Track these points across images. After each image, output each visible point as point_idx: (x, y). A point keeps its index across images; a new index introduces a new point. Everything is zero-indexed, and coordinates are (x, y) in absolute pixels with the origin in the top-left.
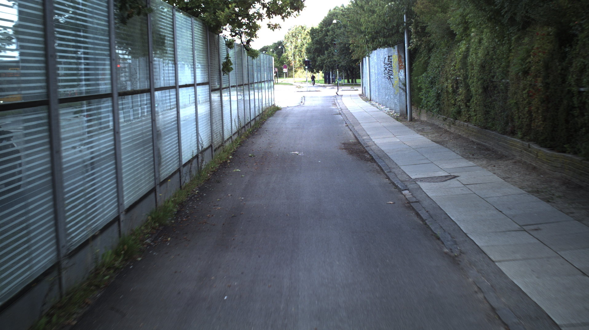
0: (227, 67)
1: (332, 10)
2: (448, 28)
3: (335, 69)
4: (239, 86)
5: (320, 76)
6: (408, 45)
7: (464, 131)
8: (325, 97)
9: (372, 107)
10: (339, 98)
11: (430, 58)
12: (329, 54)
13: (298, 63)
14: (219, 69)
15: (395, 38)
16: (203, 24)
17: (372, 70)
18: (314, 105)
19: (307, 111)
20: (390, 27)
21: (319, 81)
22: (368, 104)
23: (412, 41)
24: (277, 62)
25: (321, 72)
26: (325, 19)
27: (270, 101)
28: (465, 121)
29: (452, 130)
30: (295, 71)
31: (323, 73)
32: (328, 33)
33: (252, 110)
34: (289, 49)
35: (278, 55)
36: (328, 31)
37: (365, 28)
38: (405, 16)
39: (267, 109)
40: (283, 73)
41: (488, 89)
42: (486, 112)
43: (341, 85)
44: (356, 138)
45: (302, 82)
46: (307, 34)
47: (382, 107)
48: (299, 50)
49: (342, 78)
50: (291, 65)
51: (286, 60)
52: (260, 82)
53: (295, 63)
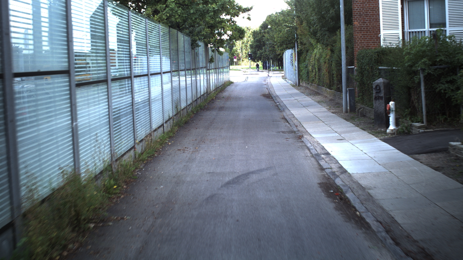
0: (211, 61)
3: (270, 59)
4: (215, 69)
6: (297, 49)
7: (314, 88)
8: (260, 77)
9: (284, 81)
10: (269, 78)
11: (307, 55)
12: (265, 49)
13: (244, 54)
14: (209, 61)
15: (292, 45)
17: (286, 61)
19: (248, 84)
20: (289, 40)
23: (299, 47)
24: (229, 55)
26: (264, 23)
27: (228, 79)
28: (315, 84)
29: (311, 88)
30: (243, 61)
31: (261, 62)
32: (265, 35)
33: (220, 83)
34: (238, 44)
35: (230, 49)
36: (265, 33)
37: (277, 40)
38: (295, 34)
39: (226, 82)
40: (234, 62)
41: (319, 69)
42: (319, 79)
43: (274, 70)
44: (269, 92)
45: (247, 69)
46: (251, 34)
47: (290, 81)
48: (245, 45)
49: (275, 66)
50: (239, 56)
51: (236, 52)
52: (223, 68)
53: (242, 54)
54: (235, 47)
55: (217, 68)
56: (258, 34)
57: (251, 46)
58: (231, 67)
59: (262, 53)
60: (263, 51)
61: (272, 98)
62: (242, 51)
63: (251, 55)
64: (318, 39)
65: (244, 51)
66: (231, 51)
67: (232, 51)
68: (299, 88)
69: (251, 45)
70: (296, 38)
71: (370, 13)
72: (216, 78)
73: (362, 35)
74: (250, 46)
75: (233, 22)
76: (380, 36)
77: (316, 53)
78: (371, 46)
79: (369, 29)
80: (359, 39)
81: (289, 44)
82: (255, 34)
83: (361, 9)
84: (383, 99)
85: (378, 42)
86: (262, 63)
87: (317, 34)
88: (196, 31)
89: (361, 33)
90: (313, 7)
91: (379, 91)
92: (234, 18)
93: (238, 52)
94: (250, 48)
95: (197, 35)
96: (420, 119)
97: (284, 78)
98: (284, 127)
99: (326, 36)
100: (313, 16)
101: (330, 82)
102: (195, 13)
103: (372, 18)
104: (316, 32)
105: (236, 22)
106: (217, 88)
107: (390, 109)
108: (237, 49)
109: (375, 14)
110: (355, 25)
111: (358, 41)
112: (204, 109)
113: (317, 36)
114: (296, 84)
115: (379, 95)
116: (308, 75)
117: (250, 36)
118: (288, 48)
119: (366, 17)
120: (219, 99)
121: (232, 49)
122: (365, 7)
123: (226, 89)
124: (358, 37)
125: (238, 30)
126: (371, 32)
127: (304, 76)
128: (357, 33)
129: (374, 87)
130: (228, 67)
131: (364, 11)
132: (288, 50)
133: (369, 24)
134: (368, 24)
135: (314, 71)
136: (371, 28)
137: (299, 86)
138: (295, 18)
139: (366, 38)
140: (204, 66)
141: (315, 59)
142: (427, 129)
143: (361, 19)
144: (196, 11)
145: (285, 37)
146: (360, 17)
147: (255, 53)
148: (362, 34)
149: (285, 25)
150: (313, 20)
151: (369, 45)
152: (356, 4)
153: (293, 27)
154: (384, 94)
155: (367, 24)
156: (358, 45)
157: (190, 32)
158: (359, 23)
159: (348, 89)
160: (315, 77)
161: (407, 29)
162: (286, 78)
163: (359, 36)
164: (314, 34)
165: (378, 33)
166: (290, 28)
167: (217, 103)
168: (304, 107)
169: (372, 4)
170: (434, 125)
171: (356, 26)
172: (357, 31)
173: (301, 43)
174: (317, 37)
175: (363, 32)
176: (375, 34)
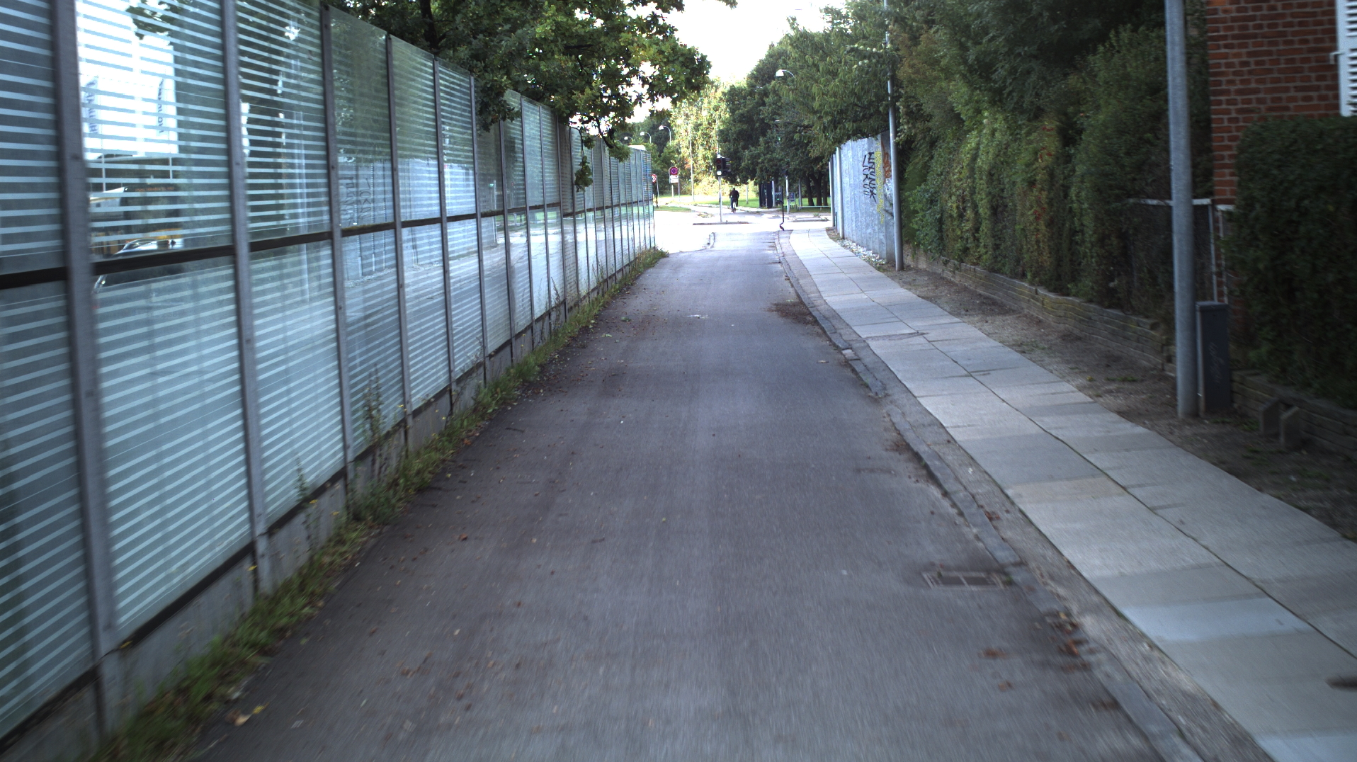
0: (582, 179)
1: (776, 45)
2: (952, 110)
3: (782, 176)
4: (598, 209)
5: (748, 191)
6: (896, 136)
7: (971, 279)
8: (756, 234)
9: (843, 250)
10: (783, 235)
11: (932, 157)
12: (768, 143)
13: (701, 162)
14: (572, 181)
15: (873, 122)
16: (552, 112)
17: (846, 180)
18: (732, 249)
19: (718, 259)
20: (866, 103)
21: (747, 203)
22: (836, 246)
23: (901, 127)
24: (656, 162)
25: (751, 183)
26: (761, 66)
27: (648, 242)
28: (974, 264)
29: (957, 280)
30: (696, 181)
31: (755, 184)
32: (766, 100)
33: (619, 257)
34: (682, 131)
35: (657, 145)
36: (765, 94)
37: (820, 105)
38: (889, 82)
39: (642, 253)
40: (670, 185)
41: (997, 210)
42: (996, 247)
43: (795, 210)
44: (798, 296)
45: (711, 205)
46: (721, 99)
47: (861, 250)
48: (704, 134)
49: (797, 197)
50: (687, 167)
51: (676, 156)
52: (631, 204)
53: (696, 161)
54: (673, 138)
55: (607, 207)
56: (745, 98)
57: (724, 136)
58: (662, 200)
59: (758, 156)
60: (761, 148)
61: (816, 322)
62: (693, 152)
63: (723, 161)
64: (999, 92)
65: (701, 152)
66: (662, 152)
67: (665, 150)
68: (907, 276)
69: (721, 133)
70: (892, 98)
72: (601, 236)
73: (1250, 54)
74: (719, 136)
75: (663, 29)
76: (1336, 57)
77: (977, 149)
78: (1291, 105)
79: (1280, 29)
80: (1235, 73)
81: (864, 117)
82: (734, 97)
85: (1327, 88)
86: (757, 187)
87: (996, 70)
88: (500, 49)
89: (1247, 47)
92: (665, 15)
93: (681, 155)
94: (719, 142)
95: (503, 67)
97: (835, 235)
99: (1033, 77)
104: (992, 64)
105: (673, 30)
106: (605, 282)
108: (678, 144)
110: (1216, 12)
111: (1231, 82)
112: (540, 386)
113: (994, 77)
114: (891, 262)
116: (941, 231)
117: (719, 106)
118: (858, 134)
120: (609, 329)
121: (665, 145)
123: (640, 283)
124: (1229, 65)
125: (681, 59)
126: (1291, 42)
128: (1226, 46)
130: (647, 200)
132: (850, 143)
133: (1283, 8)
134: (1280, 4)
135: (970, 214)
136: (1291, 25)
137: (901, 268)
138: (887, 22)
139: (1270, 71)
140: (549, 200)
141: (972, 170)
145: (853, 93)
147: (734, 155)
148: (1251, 49)
149: (853, 50)
150: (979, 15)
151: (1284, 104)
153: (880, 56)
155: (1273, 8)
156: (1228, 102)
157: (476, 56)
158: (1236, 2)
159: (1197, 306)
160: (976, 239)
162: (843, 238)
163: (1236, 60)
164: (981, 71)
165: (1327, 45)
166: (869, 58)
167: (600, 348)
168: (970, 375)
171: (1221, 15)
172: (1224, 37)
173: (911, 114)
174: (995, 82)
175: (1255, 45)
176: (1311, 50)
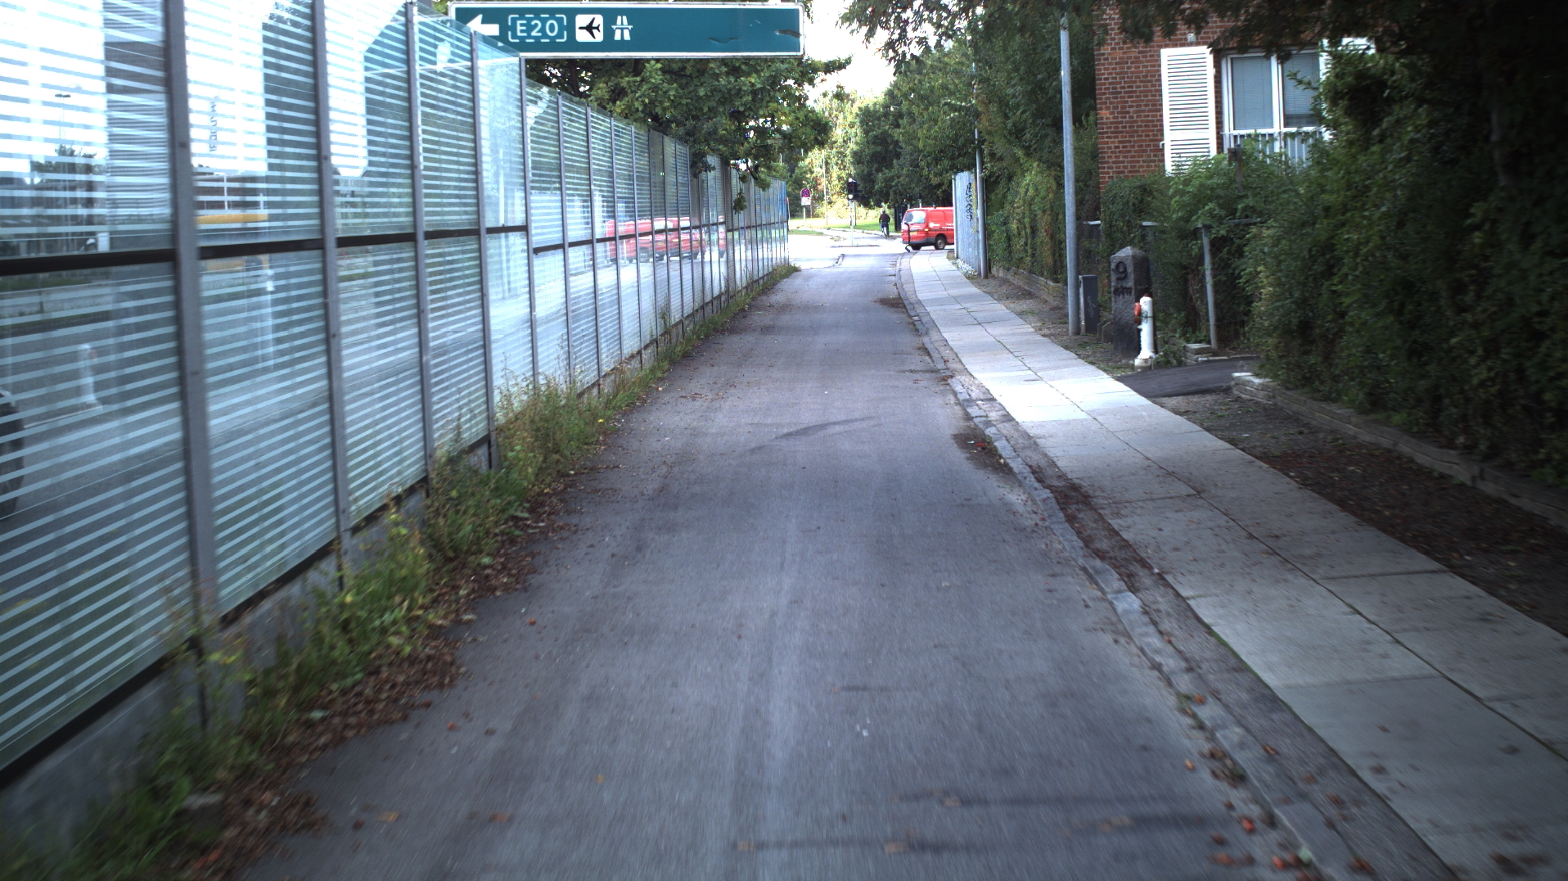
0: (738, 205)
4: (747, 229)
8: (882, 255)
9: (953, 266)
13: (835, 183)
14: (733, 205)
15: (969, 160)
20: (959, 145)
22: (948, 264)
23: (985, 165)
27: (783, 259)
28: (1023, 269)
30: (829, 203)
33: (761, 268)
39: (778, 267)
40: (802, 207)
44: (899, 294)
45: (845, 229)
46: (857, 115)
47: (965, 266)
50: (820, 188)
53: (830, 182)
54: (806, 157)
55: (753, 227)
56: (879, 119)
57: (858, 157)
58: (793, 223)
59: (892, 178)
60: (895, 171)
61: (904, 306)
62: (827, 172)
63: (855, 184)
64: (1029, 147)
65: (835, 172)
66: (792, 171)
68: (986, 282)
69: (855, 154)
70: (979, 141)
71: (1139, 87)
72: (749, 254)
73: (1120, 142)
74: (853, 157)
75: (798, 98)
76: (1163, 145)
78: (1141, 170)
79: (1135, 128)
80: (1112, 152)
81: (960, 155)
82: (868, 117)
83: (1116, 78)
84: (1133, 293)
85: (1159, 161)
87: (1025, 134)
88: (703, 129)
89: (1116, 137)
90: (1014, 62)
91: (1123, 275)
93: (814, 175)
94: (853, 163)
95: (705, 141)
96: (1204, 334)
97: (953, 257)
98: (917, 361)
100: (1014, 85)
101: (1055, 261)
102: (710, 97)
103: (1143, 101)
104: (1023, 129)
105: (806, 99)
106: (752, 283)
107: (1140, 313)
108: (811, 164)
109: (1151, 91)
110: (1102, 118)
111: (1110, 157)
112: (724, 330)
113: (1025, 138)
114: (980, 274)
115: (1124, 285)
116: (1009, 246)
117: (855, 123)
119: (1129, 97)
120: (760, 310)
121: (796, 165)
122: (1127, 73)
123: (779, 286)
124: (1108, 148)
126: (1141, 136)
127: (1000, 250)
128: (1107, 137)
129: (1113, 266)
130: (782, 222)
131: (1125, 82)
132: (960, 174)
133: (1137, 117)
134: (1135, 115)
135: (1023, 233)
136: (1141, 126)
137: (986, 277)
138: (974, 82)
139: (1130, 151)
142: (1215, 354)
143: (1118, 103)
144: (712, 91)
146: (1113, 98)
147: (868, 178)
148: (1120, 139)
149: (946, 104)
151: (1137, 169)
152: (1104, 64)
153: (967, 109)
154: (1135, 283)
155: (1131, 117)
156: (1108, 168)
158: (1113, 113)
159: (1080, 277)
161: (1228, 129)
162: (958, 257)
163: (1113, 145)
165: (1159, 138)
166: (959, 112)
167: (756, 318)
169: (1144, 67)
170: (1234, 349)
171: (1105, 120)
172: (1107, 133)
173: (992, 155)
174: (1025, 142)
175: (1122, 137)
176: (1151, 141)
